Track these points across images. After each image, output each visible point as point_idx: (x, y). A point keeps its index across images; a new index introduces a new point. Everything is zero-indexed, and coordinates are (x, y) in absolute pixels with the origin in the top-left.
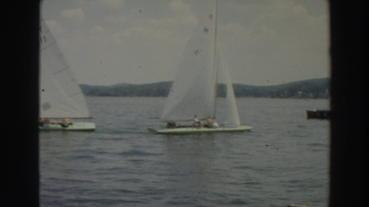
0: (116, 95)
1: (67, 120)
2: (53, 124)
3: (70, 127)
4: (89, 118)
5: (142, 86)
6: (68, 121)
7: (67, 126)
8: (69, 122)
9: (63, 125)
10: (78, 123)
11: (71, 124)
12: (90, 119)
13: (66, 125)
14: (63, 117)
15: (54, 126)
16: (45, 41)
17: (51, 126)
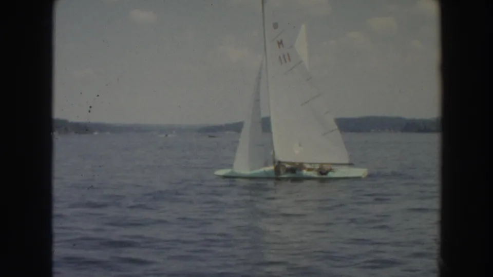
2: (309, 170)
3: (331, 175)
7: (326, 173)
9: (321, 172)
10: (343, 170)
11: (331, 171)
13: (324, 172)
15: (309, 173)
16: (290, 60)
17: (305, 173)
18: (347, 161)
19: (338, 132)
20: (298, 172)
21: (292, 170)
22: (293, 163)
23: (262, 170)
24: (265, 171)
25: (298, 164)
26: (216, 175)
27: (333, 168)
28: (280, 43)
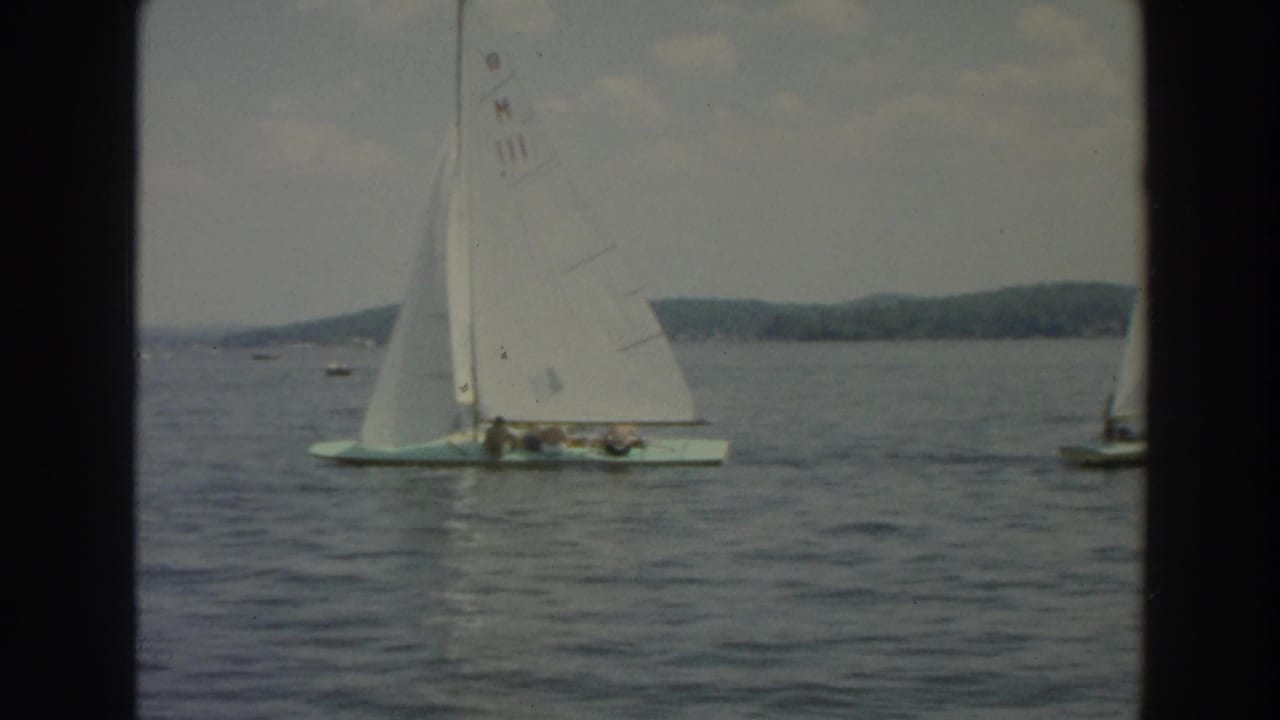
0: (858, 337)
1: (622, 430)
2: (579, 443)
3: (635, 455)
4: (691, 424)
5: (946, 303)
6: (627, 435)
7: (625, 452)
8: (631, 439)
9: (610, 448)
10: (666, 443)
11: (638, 444)
12: (696, 427)
13: (619, 448)
14: (610, 419)
15: (577, 451)
16: (524, 152)
17: (567, 450)
18: (688, 416)
19: (663, 341)
20: (546, 448)
21: (532, 443)
22: (530, 425)
23: (440, 443)
24: (451, 446)
25: (543, 427)
26: (317, 456)
27: (644, 438)
28: (502, 107)
